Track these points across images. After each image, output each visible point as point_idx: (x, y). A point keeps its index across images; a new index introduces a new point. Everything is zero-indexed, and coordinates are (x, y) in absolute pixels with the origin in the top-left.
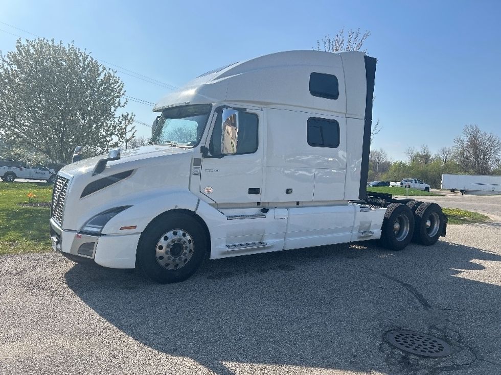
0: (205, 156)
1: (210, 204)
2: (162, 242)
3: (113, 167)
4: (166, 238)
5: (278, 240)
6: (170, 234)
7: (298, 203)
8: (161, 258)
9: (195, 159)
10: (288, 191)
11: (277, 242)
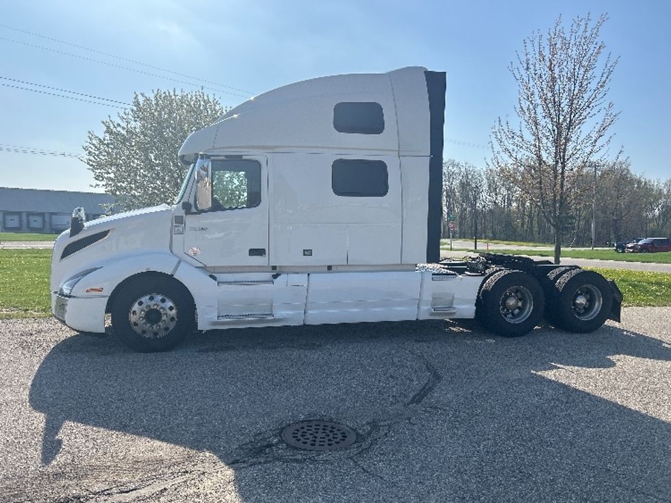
0: (188, 212)
1: (197, 267)
2: (136, 307)
3: (89, 228)
4: (141, 303)
5: (290, 312)
6: (145, 299)
7: (330, 268)
8: (136, 324)
9: (176, 217)
10: (308, 253)
11: (288, 314)
